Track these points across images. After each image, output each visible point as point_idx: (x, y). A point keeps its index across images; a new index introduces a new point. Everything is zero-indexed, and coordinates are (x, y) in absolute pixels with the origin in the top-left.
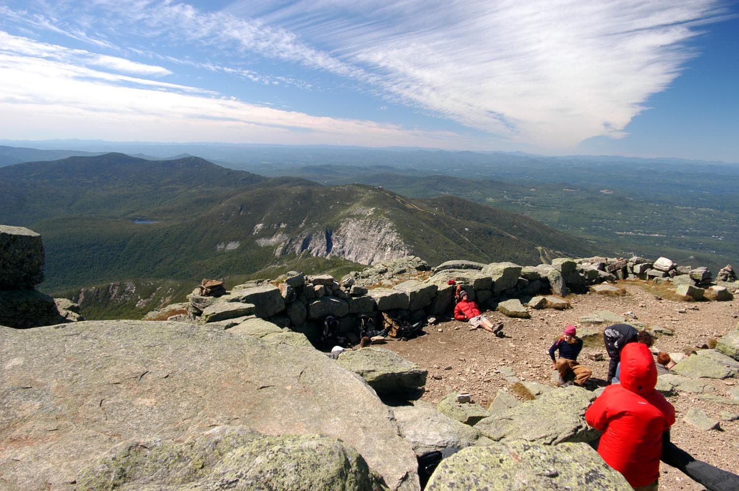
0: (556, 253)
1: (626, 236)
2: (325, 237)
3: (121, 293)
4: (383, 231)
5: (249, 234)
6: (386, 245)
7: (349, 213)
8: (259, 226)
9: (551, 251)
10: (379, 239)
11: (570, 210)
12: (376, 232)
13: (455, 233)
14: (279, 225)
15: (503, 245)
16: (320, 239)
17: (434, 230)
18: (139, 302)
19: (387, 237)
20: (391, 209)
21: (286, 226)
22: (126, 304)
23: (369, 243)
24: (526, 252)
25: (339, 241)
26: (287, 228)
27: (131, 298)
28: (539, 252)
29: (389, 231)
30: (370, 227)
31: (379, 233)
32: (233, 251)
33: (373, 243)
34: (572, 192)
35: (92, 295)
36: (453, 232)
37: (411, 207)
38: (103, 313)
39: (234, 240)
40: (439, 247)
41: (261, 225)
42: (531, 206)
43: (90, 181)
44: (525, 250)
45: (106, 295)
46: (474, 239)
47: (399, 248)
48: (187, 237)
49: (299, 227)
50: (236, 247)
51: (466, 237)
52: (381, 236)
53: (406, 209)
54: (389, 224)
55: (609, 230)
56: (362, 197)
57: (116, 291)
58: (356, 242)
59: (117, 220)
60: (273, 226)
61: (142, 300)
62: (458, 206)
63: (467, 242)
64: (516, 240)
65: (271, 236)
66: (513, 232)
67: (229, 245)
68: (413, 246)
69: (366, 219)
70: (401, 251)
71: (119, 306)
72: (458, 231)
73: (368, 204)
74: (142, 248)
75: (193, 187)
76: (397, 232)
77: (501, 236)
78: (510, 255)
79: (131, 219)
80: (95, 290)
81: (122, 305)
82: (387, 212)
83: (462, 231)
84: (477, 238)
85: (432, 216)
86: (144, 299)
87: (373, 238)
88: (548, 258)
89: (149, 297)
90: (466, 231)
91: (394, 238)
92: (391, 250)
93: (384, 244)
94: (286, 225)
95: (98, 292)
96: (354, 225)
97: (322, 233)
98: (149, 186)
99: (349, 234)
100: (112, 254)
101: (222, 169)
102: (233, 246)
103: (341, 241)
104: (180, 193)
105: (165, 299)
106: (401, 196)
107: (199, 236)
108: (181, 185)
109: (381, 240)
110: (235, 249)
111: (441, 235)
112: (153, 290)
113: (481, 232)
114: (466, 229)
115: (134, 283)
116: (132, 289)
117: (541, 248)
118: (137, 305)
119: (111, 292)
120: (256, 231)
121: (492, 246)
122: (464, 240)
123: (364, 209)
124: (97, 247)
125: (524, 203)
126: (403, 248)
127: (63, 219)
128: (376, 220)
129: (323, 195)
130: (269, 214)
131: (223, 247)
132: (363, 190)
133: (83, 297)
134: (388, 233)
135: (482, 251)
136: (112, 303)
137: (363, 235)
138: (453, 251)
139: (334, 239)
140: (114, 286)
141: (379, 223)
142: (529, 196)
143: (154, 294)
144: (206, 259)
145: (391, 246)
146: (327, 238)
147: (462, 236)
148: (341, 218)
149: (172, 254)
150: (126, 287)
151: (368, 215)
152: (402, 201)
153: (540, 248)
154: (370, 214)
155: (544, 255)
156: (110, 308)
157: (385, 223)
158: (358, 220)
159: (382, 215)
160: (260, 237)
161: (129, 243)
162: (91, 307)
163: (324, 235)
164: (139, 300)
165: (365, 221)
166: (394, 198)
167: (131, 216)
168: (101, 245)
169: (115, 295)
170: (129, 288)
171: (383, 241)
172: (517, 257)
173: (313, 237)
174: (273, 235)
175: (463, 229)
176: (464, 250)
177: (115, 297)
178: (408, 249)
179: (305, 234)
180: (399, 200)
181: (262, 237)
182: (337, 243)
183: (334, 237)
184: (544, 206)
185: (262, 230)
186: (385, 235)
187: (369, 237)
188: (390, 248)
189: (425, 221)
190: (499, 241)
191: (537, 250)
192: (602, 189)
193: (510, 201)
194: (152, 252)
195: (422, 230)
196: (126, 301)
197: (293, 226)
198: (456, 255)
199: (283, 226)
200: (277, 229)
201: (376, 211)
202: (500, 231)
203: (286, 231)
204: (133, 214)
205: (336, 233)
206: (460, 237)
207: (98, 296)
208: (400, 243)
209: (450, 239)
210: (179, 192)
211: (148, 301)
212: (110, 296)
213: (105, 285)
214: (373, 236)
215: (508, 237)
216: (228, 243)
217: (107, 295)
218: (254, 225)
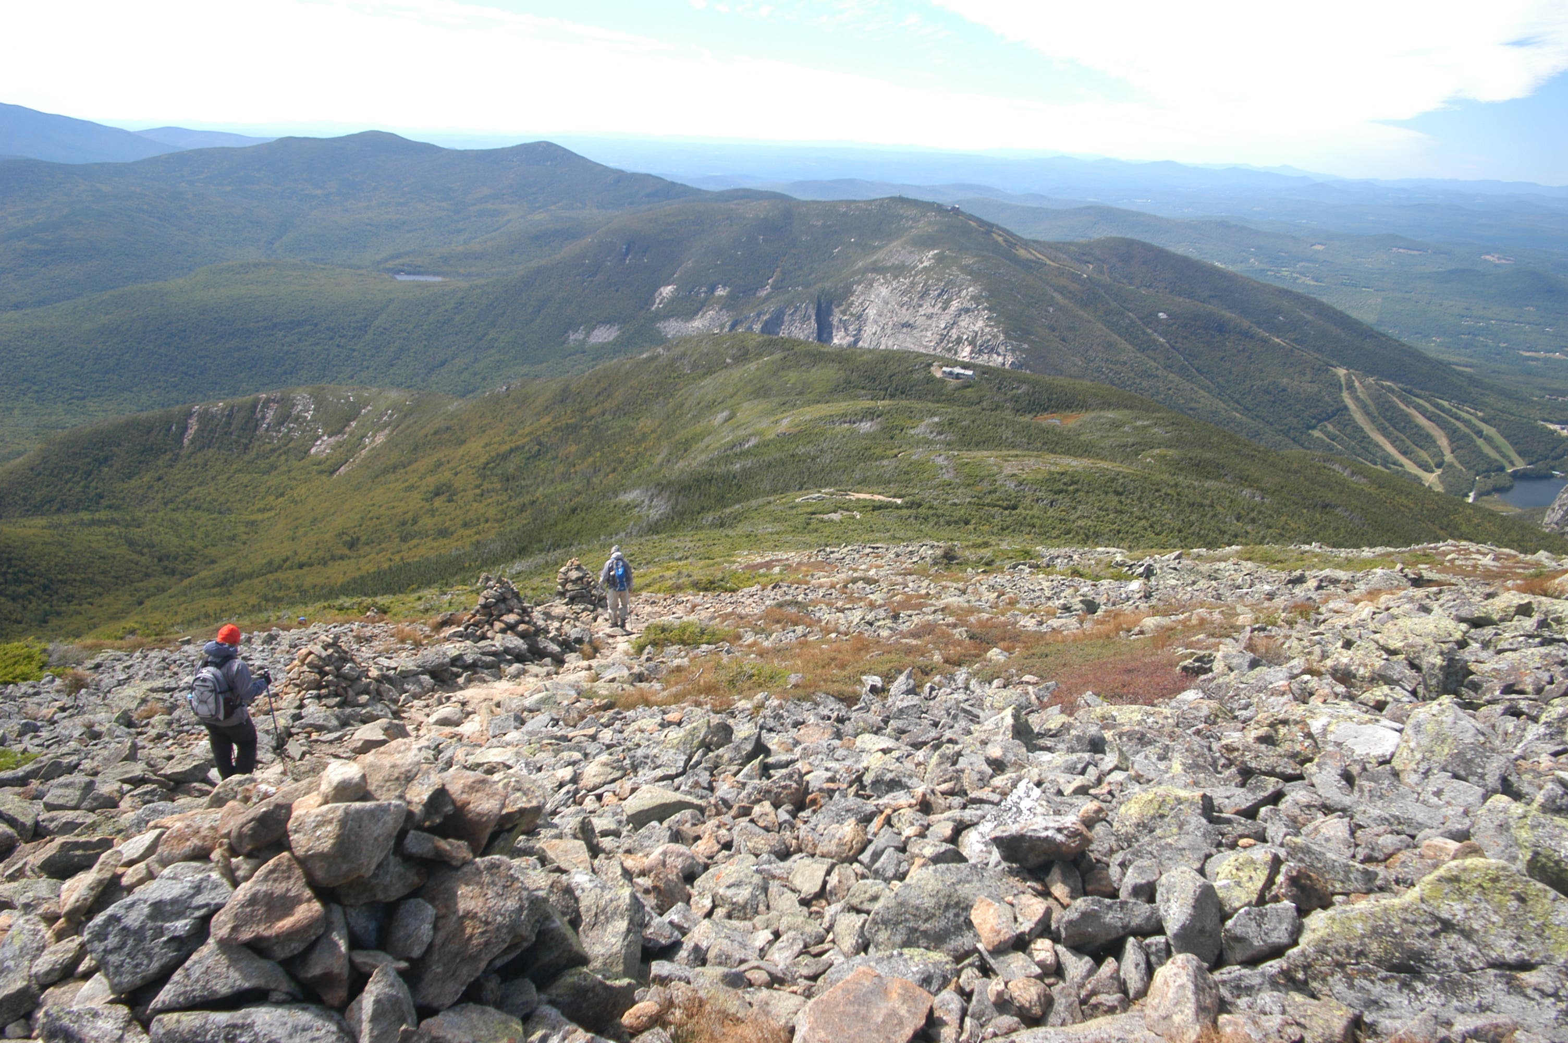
0: (1383, 387)
1: (1546, 361)
2: (814, 317)
3: (282, 420)
4: (955, 305)
5: (642, 308)
6: (959, 341)
7: (875, 262)
8: (667, 291)
9: (1371, 380)
10: (943, 326)
11: (1407, 296)
12: (937, 308)
13: (1133, 322)
14: (712, 289)
15: (1250, 358)
16: (803, 323)
17: (1081, 313)
18: (319, 442)
19: (964, 322)
20: (976, 256)
21: (730, 292)
22: (291, 445)
23: (918, 335)
24: (1308, 377)
25: (846, 330)
26: (732, 297)
27: (303, 432)
28: (1339, 381)
29: (969, 306)
30: (924, 295)
31: (944, 310)
32: (603, 346)
33: (929, 334)
34: (1414, 256)
35: (216, 421)
36: (1127, 321)
37: (1029, 256)
38: (234, 466)
39: (608, 321)
40: (1090, 352)
41: (670, 287)
42: (1312, 283)
43: (319, 192)
44: (1304, 375)
45: (247, 422)
46: (1180, 340)
47: (992, 350)
48: (504, 313)
49: (758, 295)
50: (611, 338)
51: (1160, 334)
52: (948, 317)
53: (1016, 260)
54: (971, 289)
55: (1502, 345)
56: (911, 228)
57: (270, 414)
58: (889, 332)
59: (359, 272)
60: (698, 293)
61: (325, 438)
62: (1144, 263)
63: (1162, 346)
64: (1284, 348)
65: (691, 315)
66: (1276, 329)
67: (596, 332)
68: (1026, 346)
69: (916, 275)
70: (995, 356)
71: (273, 451)
72: (1141, 319)
73: (925, 243)
74: (405, 334)
75: (539, 208)
76: (989, 309)
77: (1247, 335)
78: (1266, 382)
79: (388, 270)
80: (224, 409)
81: (280, 448)
82: (968, 261)
83: (1149, 318)
84: (1186, 338)
85: (1076, 278)
86: (329, 437)
87: (929, 322)
88: (1362, 396)
89: (340, 432)
90: (1159, 321)
91: (980, 324)
92: (972, 352)
93: (955, 336)
94: (728, 289)
95: (230, 416)
96: (884, 291)
97: (807, 309)
98: (444, 204)
99: (872, 312)
100: (338, 346)
101: (606, 170)
102: (603, 335)
103: (851, 328)
104: (509, 221)
105: (374, 436)
106: (1004, 230)
107: (530, 311)
108: (513, 202)
109: (949, 327)
110: (609, 343)
111: (1099, 325)
112: (352, 413)
113: (1198, 323)
114: (1162, 315)
115: (311, 395)
116: (307, 411)
117: (1345, 372)
118: (313, 451)
119: (259, 416)
120: (658, 301)
121: (1222, 359)
122: (1155, 341)
123: (911, 252)
124: (307, 328)
125: (1295, 275)
126: (1001, 350)
127: (242, 266)
128: (939, 280)
129: (820, 223)
130: (690, 264)
131: (582, 337)
132: (913, 212)
133: (196, 427)
134: (967, 311)
135: (1197, 370)
136: (257, 443)
137: (905, 315)
138: (1125, 363)
139: (835, 322)
140: (267, 402)
141: (945, 286)
142: (1308, 261)
143: (353, 424)
144: (542, 362)
145: (972, 343)
146: (819, 320)
147: (1149, 331)
148: (855, 273)
149: (469, 348)
150: (294, 405)
151: (921, 266)
152: (1005, 241)
153: (1342, 372)
154: (926, 264)
155: (1350, 387)
156: (253, 454)
157: (960, 286)
158: (896, 277)
159: (954, 268)
160: (666, 317)
161: (376, 323)
162: (211, 452)
163: (812, 312)
164: (319, 438)
165: (912, 283)
166: (989, 233)
167: (390, 265)
168: (316, 325)
169: (269, 424)
170: (300, 407)
171: (954, 331)
172: (1283, 390)
173: (786, 318)
174: (696, 313)
175: (1153, 314)
176: (1153, 364)
177: (267, 430)
178: (1013, 351)
179: (770, 309)
180: (1000, 239)
181: (672, 316)
182: (842, 333)
183: (836, 317)
184: (1345, 284)
185: (673, 300)
186: (960, 315)
187: (920, 321)
188: (968, 349)
189: (1061, 290)
190: (1241, 348)
191: (1335, 375)
192: (1488, 253)
193: (1262, 270)
194: (425, 342)
195: (1051, 310)
196: (292, 439)
197: (744, 292)
198: (1132, 375)
199: (721, 292)
200: (706, 300)
201: (940, 259)
202: (1246, 324)
203: (728, 304)
204: (397, 262)
205: (842, 308)
206: (1144, 333)
207: (230, 424)
208: (995, 337)
209: (1120, 335)
210: (506, 218)
211: (338, 442)
212: (257, 427)
213: (249, 399)
214: (930, 317)
215: (1265, 341)
216: (594, 329)
217: (251, 422)
218: (656, 287)
